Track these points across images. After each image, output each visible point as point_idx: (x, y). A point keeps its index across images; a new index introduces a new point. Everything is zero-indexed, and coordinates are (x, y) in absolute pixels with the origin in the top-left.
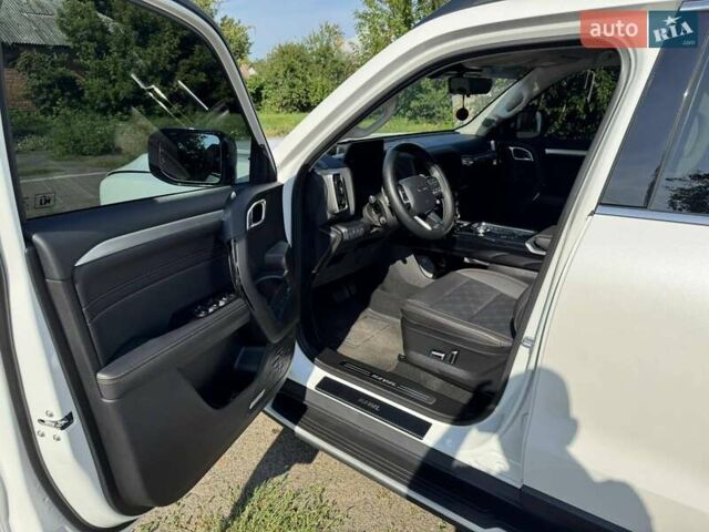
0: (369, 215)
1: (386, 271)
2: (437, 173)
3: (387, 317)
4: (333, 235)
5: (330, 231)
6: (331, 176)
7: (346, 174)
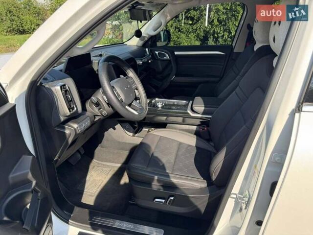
0: (91, 109)
1: (103, 136)
2: (131, 73)
3: (108, 164)
4: (67, 132)
5: (64, 128)
6: (59, 88)
7: (70, 83)
